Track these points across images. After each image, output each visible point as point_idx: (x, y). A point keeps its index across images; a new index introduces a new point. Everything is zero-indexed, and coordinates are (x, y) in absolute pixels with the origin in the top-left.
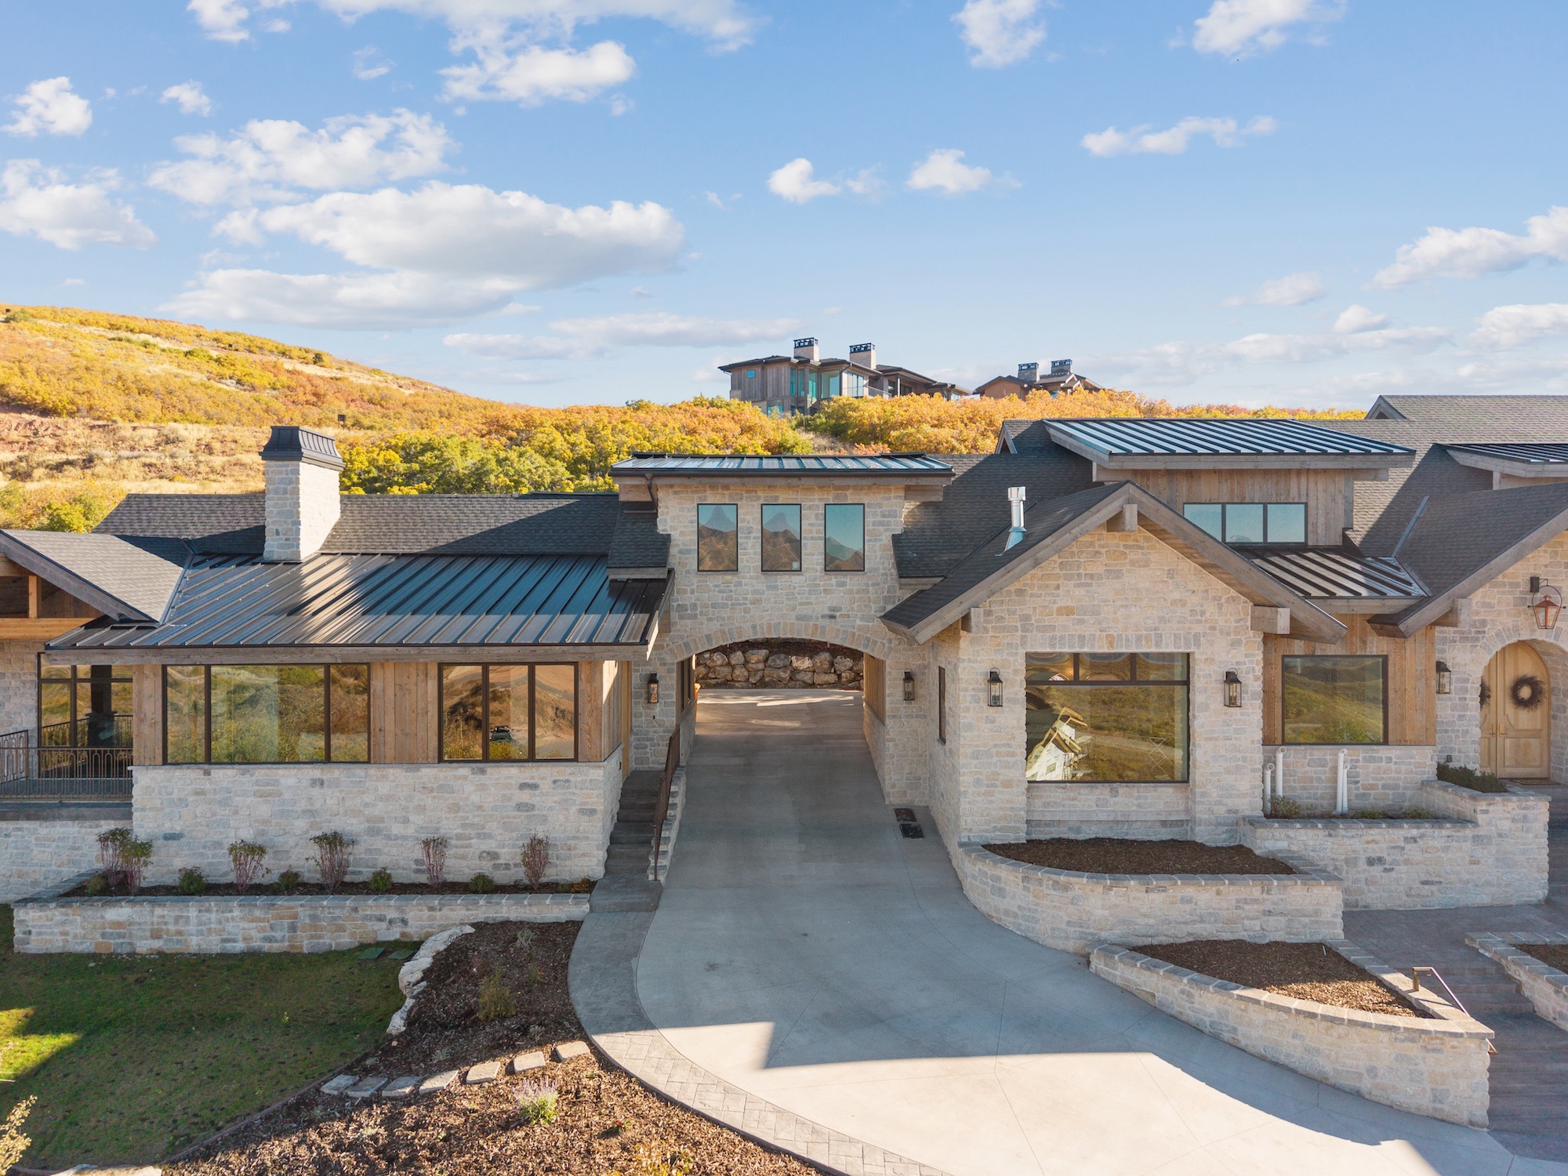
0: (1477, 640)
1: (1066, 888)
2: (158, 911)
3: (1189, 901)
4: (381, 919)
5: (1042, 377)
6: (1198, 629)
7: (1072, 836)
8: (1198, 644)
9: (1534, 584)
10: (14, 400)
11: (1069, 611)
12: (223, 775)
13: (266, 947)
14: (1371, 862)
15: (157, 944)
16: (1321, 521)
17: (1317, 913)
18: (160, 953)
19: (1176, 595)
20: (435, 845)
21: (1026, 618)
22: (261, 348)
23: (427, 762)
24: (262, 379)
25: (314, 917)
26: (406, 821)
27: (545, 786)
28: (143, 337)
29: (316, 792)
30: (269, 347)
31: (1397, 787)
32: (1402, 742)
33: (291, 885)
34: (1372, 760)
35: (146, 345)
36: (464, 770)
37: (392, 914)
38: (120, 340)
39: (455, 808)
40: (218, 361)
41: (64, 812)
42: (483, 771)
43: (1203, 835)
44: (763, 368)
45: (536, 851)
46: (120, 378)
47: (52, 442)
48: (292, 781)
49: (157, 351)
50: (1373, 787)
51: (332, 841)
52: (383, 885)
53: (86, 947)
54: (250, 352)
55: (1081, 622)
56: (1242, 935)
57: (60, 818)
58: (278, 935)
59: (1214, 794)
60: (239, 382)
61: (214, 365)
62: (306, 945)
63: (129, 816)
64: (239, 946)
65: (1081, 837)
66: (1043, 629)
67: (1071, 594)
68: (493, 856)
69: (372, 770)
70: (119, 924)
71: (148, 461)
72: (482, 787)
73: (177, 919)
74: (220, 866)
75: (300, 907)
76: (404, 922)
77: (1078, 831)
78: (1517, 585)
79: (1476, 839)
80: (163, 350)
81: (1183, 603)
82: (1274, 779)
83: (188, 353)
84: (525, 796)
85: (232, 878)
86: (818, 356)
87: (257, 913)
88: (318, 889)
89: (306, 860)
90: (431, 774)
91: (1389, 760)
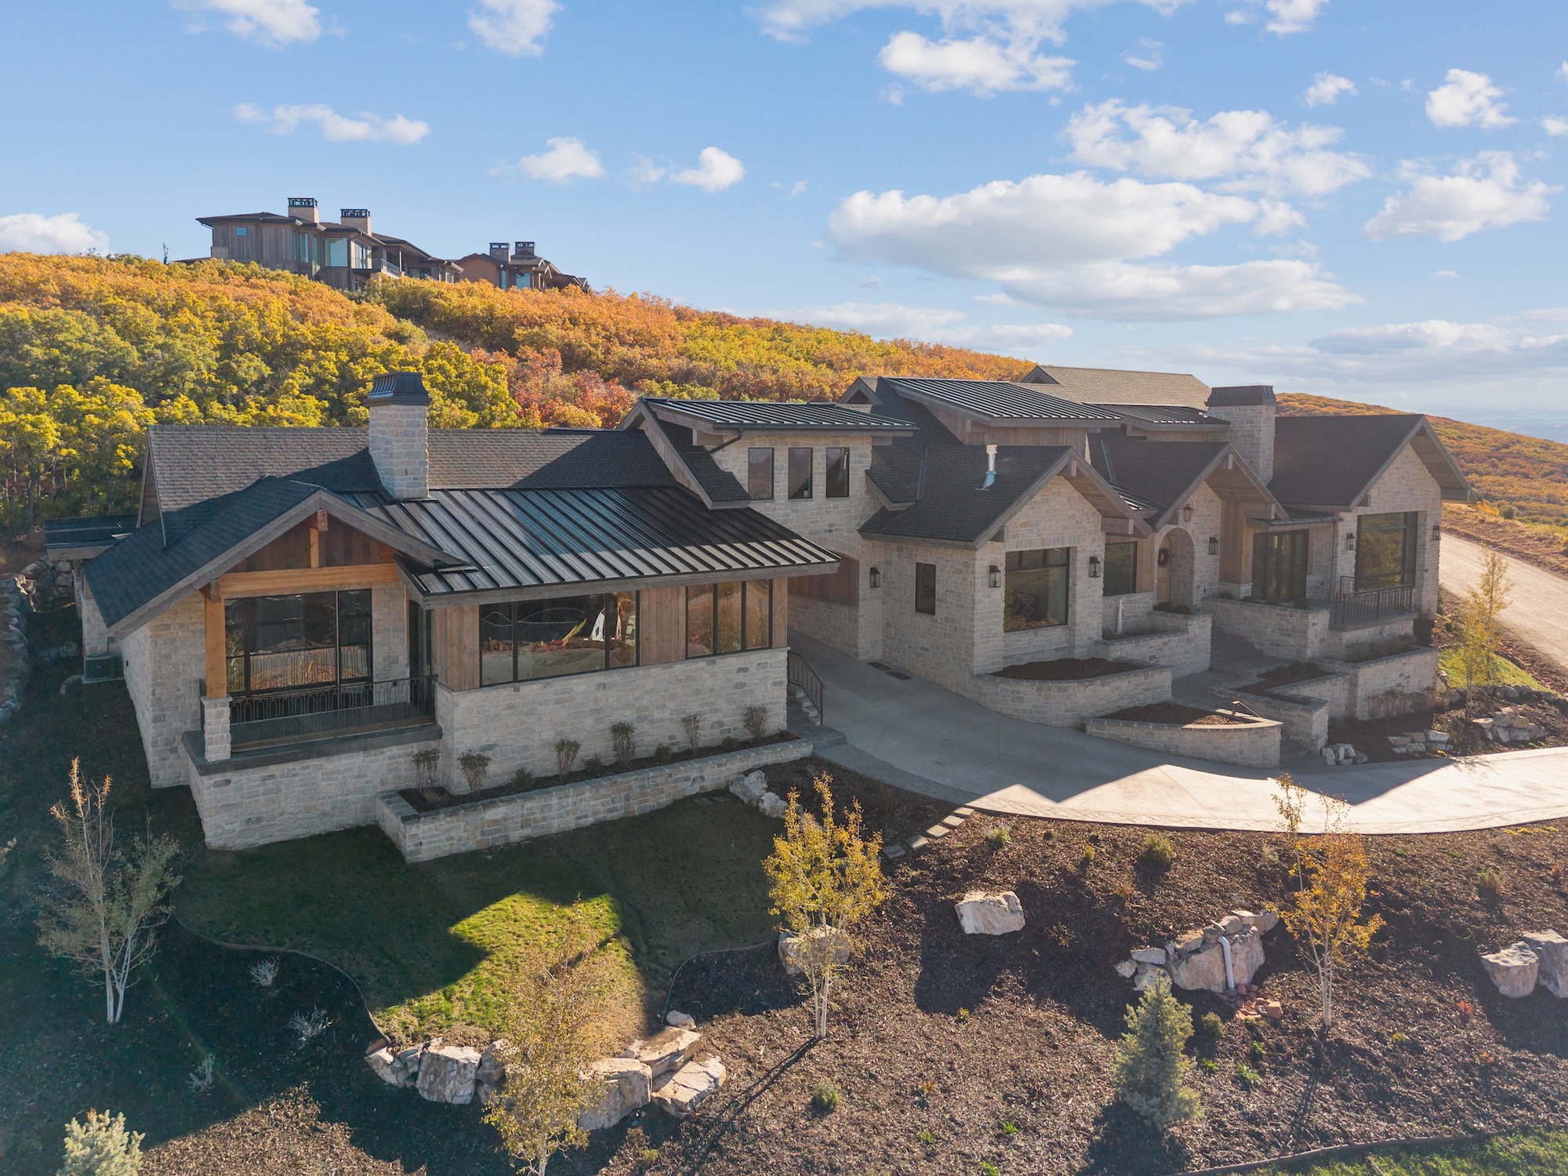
2: (528, 804)
4: (687, 779)
6: (1079, 532)
7: (1018, 663)
8: (1079, 541)
11: (1025, 525)
12: (530, 690)
13: (609, 816)
15: (527, 832)
18: (529, 838)
20: (690, 722)
21: (1007, 530)
23: (678, 661)
25: (643, 787)
26: (664, 706)
27: (753, 668)
29: (600, 694)
31: (1139, 616)
32: (1141, 591)
33: (598, 769)
34: (1130, 602)
36: (701, 664)
37: (695, 774)
39: (697, 692)
41: (354, 745)
42: (714, 663)
43: (1079, 654)
45: (754, 716)
48: (582, 688)
50: (1129, 617)
51: (621, 730)
52: (663, 757)
53: (472, 845)
55: (1031, 532)
57: (350, 750)
58: (618, 805)
59: (1081, 629)
62: (637, 809)
63: (444, 736)
64: (590, 820)
65: (1022, 663)
66: (1014, 537)
68: (720, 724)
69: (641, 671)
70: (496, 822)
73: (543, 809)
74: (545, 763)
76: (702, 778)
77: (1020, 660)
79: (1188, 640)
81: (1074, 517)
84: (740, 678)
87: (603, 791)
88: (617, 768)
89: (602, 747)
90: (680, 669)
91: (1136, 601)
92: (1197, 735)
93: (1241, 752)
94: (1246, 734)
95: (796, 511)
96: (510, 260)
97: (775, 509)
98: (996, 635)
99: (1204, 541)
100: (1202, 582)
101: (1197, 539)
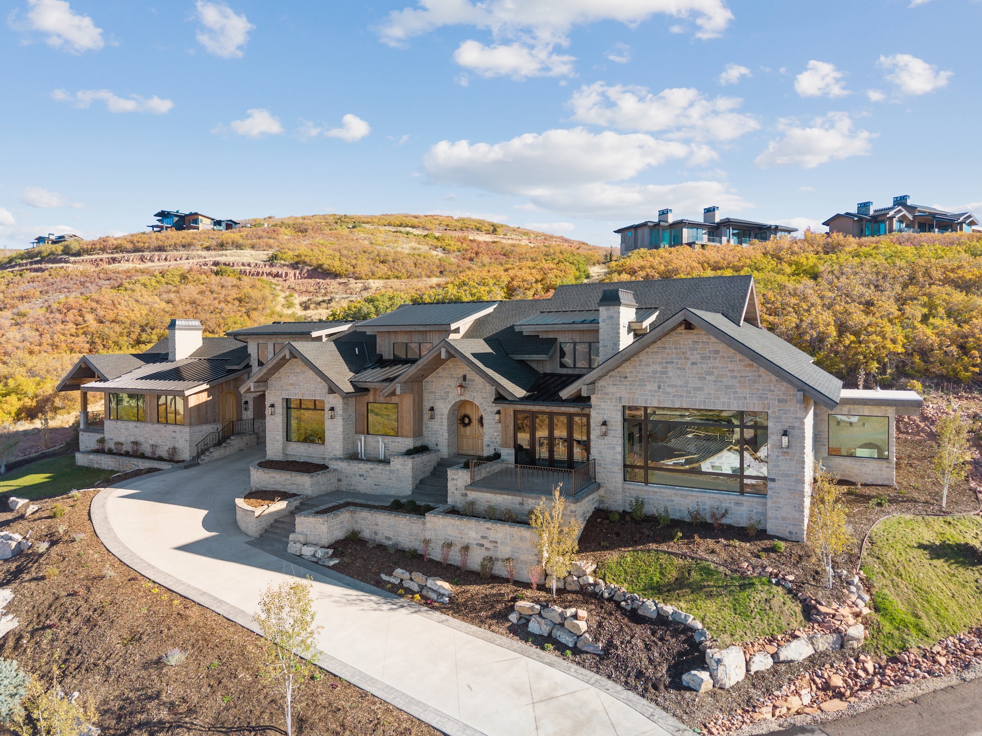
0: (446, 399)
2: (97, 457)
3: (274, 478)
4: (134, 464)
5: (875, 211)
6: (325, 392)
8: (325, 397)
9: (464, 378)
10: (325, 271)
11: (292, 384)
12: (120, 423)
14: (360, 476)
15: (97, 466)
17: (304, 485)
19: (319, 380)
21: (282, 386)
22: (467, 228)
23: (155, 423)
24: (454, 245)
25: (123, 462)
26: (150, 439)
27: (178, 431)
28: (408, 229)
29: (135, 429)
30: (471, 227)
32: (402, 436)
33: (127, 454)
34: (393, 442)
35: (408, 233)
36: (162, 426)
37: (136, 463)
38: (397, 232)
39: (161, 436)
40: (437, 238)
42: (166, 427)
43: (327, 463)
44: (635, 230)
45: (174, 451)
48: (131, 426)
49: (412, 236)
50: (394, 452)
51: (136, 443)
52: (142, 456)
53: (86, 465)
54: (462, 230)
55: (295, 388)
56: (286, 490)
58: (117, 466)
59: (330, 449)
60: (444, 249)
61: (435, 241)
63: (103, 433)
65: (300, 461)
66: (286, 390)
67: (293, 379)
69: (145, 424)
70: (92, 460)
72: (166, 431)
73: (100, 460)
74: (115, 447)
77: (300, 459)
78: (459, 378)
79: (390, 471)
80: (415, 235)
81: (321, 383)
82: (361, 446)
83: (426, 236)
84: (174, 434)
86: (671, 219)
87: (113, 460)
88: (130, 456)
89: (128, 448)
90: (156, 426)
91: (399, 442)
96: (871, 213)
99: (492, 412)
100: (493, 442)
101: (485, 410)
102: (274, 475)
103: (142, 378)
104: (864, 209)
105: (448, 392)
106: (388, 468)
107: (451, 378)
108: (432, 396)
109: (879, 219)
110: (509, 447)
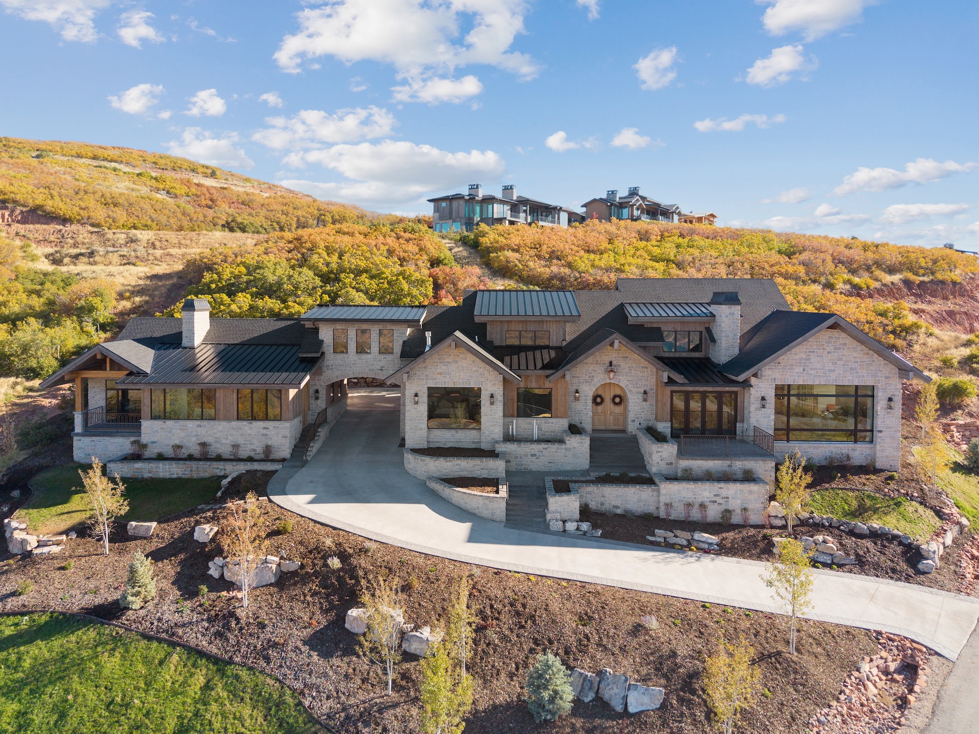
0: (591, 382)
1: (424, 461)
2: (151, 465)
3: (459, 465)
4: (218, 469)
5: (620, 198)
6: (482, 380)
7: (443, 446)
8: (482, 385)
9: (611, 363)
10: (48, 214)
11: (441, 374)
12: (170, 423)
13: (183, 476)
14: (532, 455)
15: (150, 475)
16: (555, 337)
17: (497, 469)
18: (151, 478)
19: (475, 369)
20: (236, 446)
21: (427, 376)
22: (180, 168)
23: (233, 420)
24: (181, 190)
25: (197, 468)
26: (227, 439)
27: (271, 428)
28: (113, 165)
29: (198, 429)
30: (185, 167)
31: (554, 432)
32: (557, 417)
33: (190, 458)
34: (546, 423)
35: (115, 170)
36: (245, 423)
37: (221, 467)
38: (100, 167)
39: (242, 435)
40: (156, 179)
41: (119, 434)
42: (251, 423)
43: (484, 446)
44: (450, 202)
45: (268, 449)
46: (103, 196)
47: (71, 241)
48: (191, 426)
49: (121, 174)
50: (547, 432)
51: (203, 445)
52: (219, 458)
53: (129, 475)
54: (174, 170)
55: (445, 377)
56: (475, 476)
57: (118, 436)
58: (187, 473)
59: (487, 433)
60: (168, 192)
61: (154, 181)
62: (195, 476)
63: (140, 436)
64: (175, 476)
65: (446, 447)
66: (432, 379)
67: (441, 368)
68: (255, 450)
69: (216, 422)
70: (139, 469)
71: (122, 253)
72: (251, 428)
73: (156, 467)
74: (169, 452)
75: (194, 464)
76: (225, 470)
77: (445, 445)
78: (605, 364)
79: (566, 449)
80: (125, 173)
81: (478, 371)
82: (512, 429)
83: (139, 175)
84: (265, 431)
85: (173, 456)
86: (481, 193)
87: (180, 466)
88: (200, 460)
89: (195, 450)
90: (235, 424)
91: (553, 423)
92: (458, 494)
93: (478, 508)
94: (480, 498)
95: (361, 359)
96: (618, 199)
97: (348, 358)
98: (421, 429)
99: (637, 393)
100: (638, 418)
101: (631, 391)
102: (459, 462)
103: (185, 371)
104: (612, 196)
105: (593, 377)
106: (563, 446)
107: (596, 364)
108: (576, 380)
109: (624, 205)
110: (666, 421)
